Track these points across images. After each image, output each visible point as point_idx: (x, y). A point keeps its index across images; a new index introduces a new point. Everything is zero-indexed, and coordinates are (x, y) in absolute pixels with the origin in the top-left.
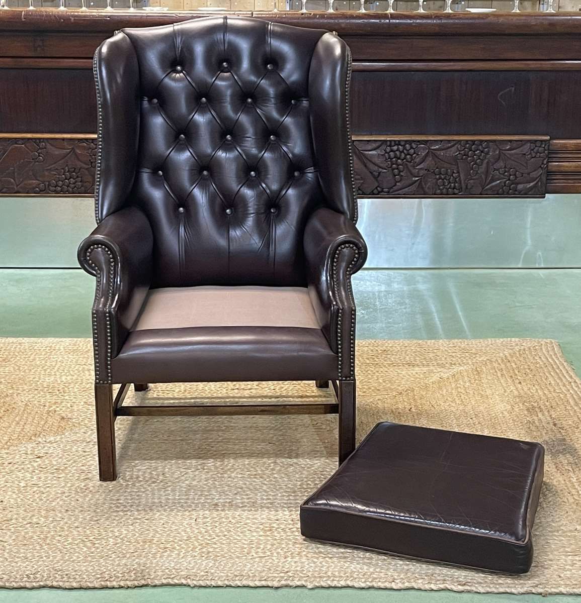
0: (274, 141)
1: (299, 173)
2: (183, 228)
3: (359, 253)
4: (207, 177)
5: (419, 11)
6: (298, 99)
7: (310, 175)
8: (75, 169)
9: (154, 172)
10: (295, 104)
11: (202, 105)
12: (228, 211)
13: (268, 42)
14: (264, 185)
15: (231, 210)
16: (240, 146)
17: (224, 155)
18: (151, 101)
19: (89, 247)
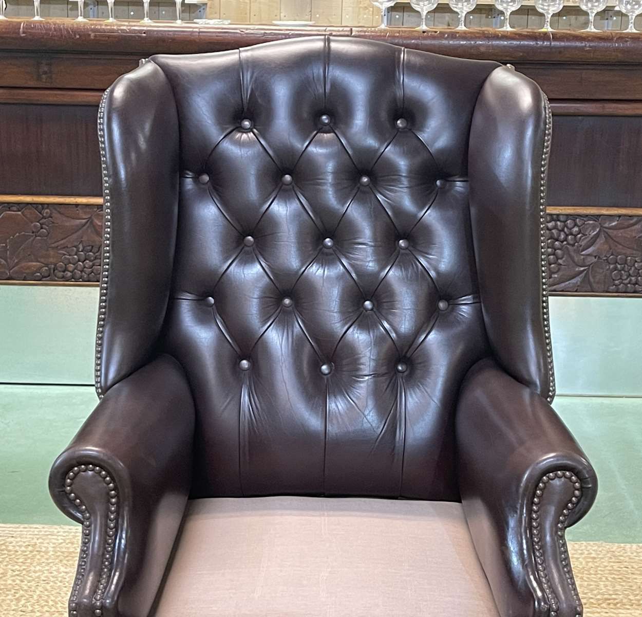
0: (407, 248)
1: (447, 303)
2: (247, 398)
3: (581, 489)
4: (291, 308)
5: (588, 30)
6: (447, 177)
7: (465, 309)
8: (92, 247)
9: (201, 299)
10: (443, 186)
11: (284, 187)
12: (324, 368)
13: (399, 81)
14: (386, 325)
15: (330, 367)
16: (347, 258)
17: (320, 271)
18: (198, 178)
19: (71, 468)
